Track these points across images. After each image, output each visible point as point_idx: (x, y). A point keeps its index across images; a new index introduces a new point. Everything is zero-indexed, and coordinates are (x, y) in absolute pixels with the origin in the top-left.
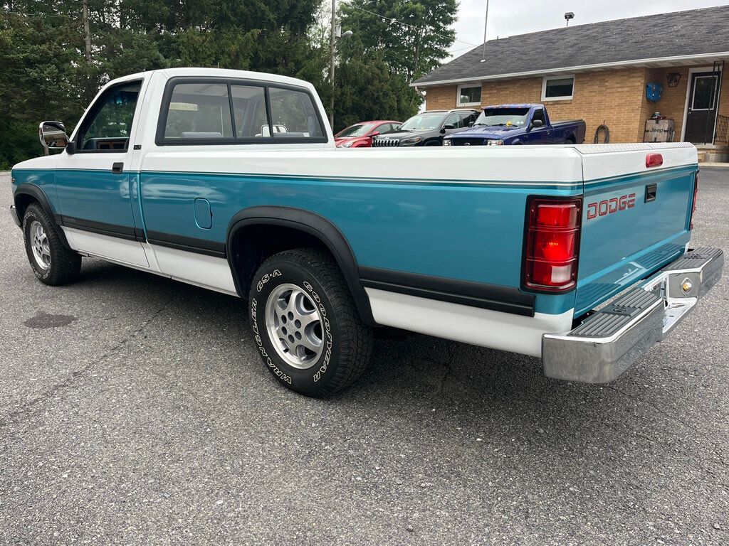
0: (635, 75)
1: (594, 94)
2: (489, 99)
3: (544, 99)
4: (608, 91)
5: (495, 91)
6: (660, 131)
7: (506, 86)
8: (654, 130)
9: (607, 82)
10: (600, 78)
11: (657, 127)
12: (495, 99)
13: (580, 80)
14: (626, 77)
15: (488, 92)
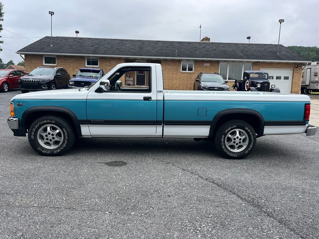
0: (121, 61)
1: (107, 66)
2: (60, 63)
3: (86, 66)
4: (112, 65)
5: (64, 60)
6: (130, 81)
7: (69, 59)
8: (128, 80)
9: (111, 62)
10: (109, 60)
11: (129, 79)
12: (64, 63)
13: (101, 60)
14: (118, 61)
15: (60, 60)
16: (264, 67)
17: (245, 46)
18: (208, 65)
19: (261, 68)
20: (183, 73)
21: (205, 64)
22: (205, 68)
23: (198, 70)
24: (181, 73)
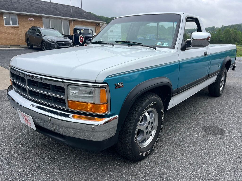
16: (78, 25)
17: (54, 5)
18: (32, 19)
19: (75, 25)
20: (8, 27)
21: (29, 19)
22: (30, 23)
23: (23, 24)
24: (5, 26)
